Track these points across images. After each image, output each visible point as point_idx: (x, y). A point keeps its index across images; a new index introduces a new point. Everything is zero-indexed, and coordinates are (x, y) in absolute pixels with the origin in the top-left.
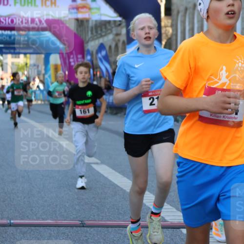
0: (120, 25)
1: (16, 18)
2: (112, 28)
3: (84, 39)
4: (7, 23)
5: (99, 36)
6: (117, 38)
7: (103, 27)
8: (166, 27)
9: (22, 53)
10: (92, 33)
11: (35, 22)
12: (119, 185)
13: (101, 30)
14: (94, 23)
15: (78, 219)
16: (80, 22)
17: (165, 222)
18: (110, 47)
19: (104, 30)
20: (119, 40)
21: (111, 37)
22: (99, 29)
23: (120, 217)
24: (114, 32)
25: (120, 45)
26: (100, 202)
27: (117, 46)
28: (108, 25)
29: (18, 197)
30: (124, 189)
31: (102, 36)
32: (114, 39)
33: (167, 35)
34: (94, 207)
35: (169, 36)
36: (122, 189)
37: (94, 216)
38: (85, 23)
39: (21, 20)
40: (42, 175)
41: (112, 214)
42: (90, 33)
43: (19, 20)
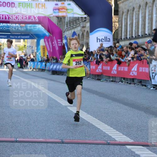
0: (85, 21)
1: (19, 16)
2: (80, 22)
3: (62, 30)
4: (13, 19)
5: (71, 28)
6: (83, 29)
7: (74, 22)
8: (114, 22)
9: (22, 38)
10: (67, 26)
11: (31, 18)
12: (85, 119)
13: (73, 24)
14: (69, 20)
15: (60, 138)
16: (59, 19)
17: (115, 141)
18: (79, 35)
19: (75, 24)
20: (84, 31)
21: (79, 28)
22: (72, 23)
23: (87, 138)
24: (82, 25)
25: (85, 34)
26: (73, 129)
27: (83, 34)
28: (77, 21)
29: (21, 125)
30: (89, 121)
31: (73, 28)
32: (81, 30)
33: (115, 28)
34: (69, 132)
35: (117, 28)
36: (87, 122)
37: (70, 137)
38: (63, 20)
39: (22, 17)
40: (36, 113)
41: (81, 136)
42: (66, 26)
43: (21, 17)
